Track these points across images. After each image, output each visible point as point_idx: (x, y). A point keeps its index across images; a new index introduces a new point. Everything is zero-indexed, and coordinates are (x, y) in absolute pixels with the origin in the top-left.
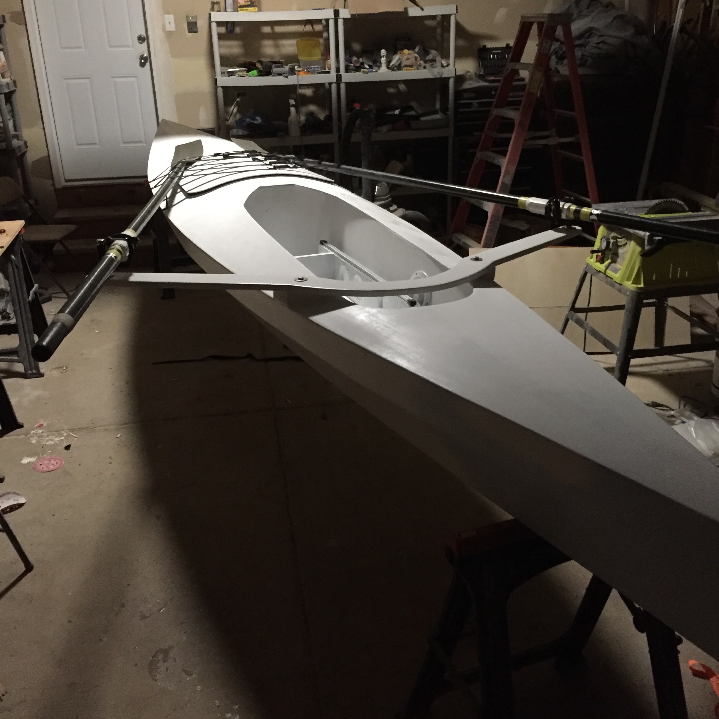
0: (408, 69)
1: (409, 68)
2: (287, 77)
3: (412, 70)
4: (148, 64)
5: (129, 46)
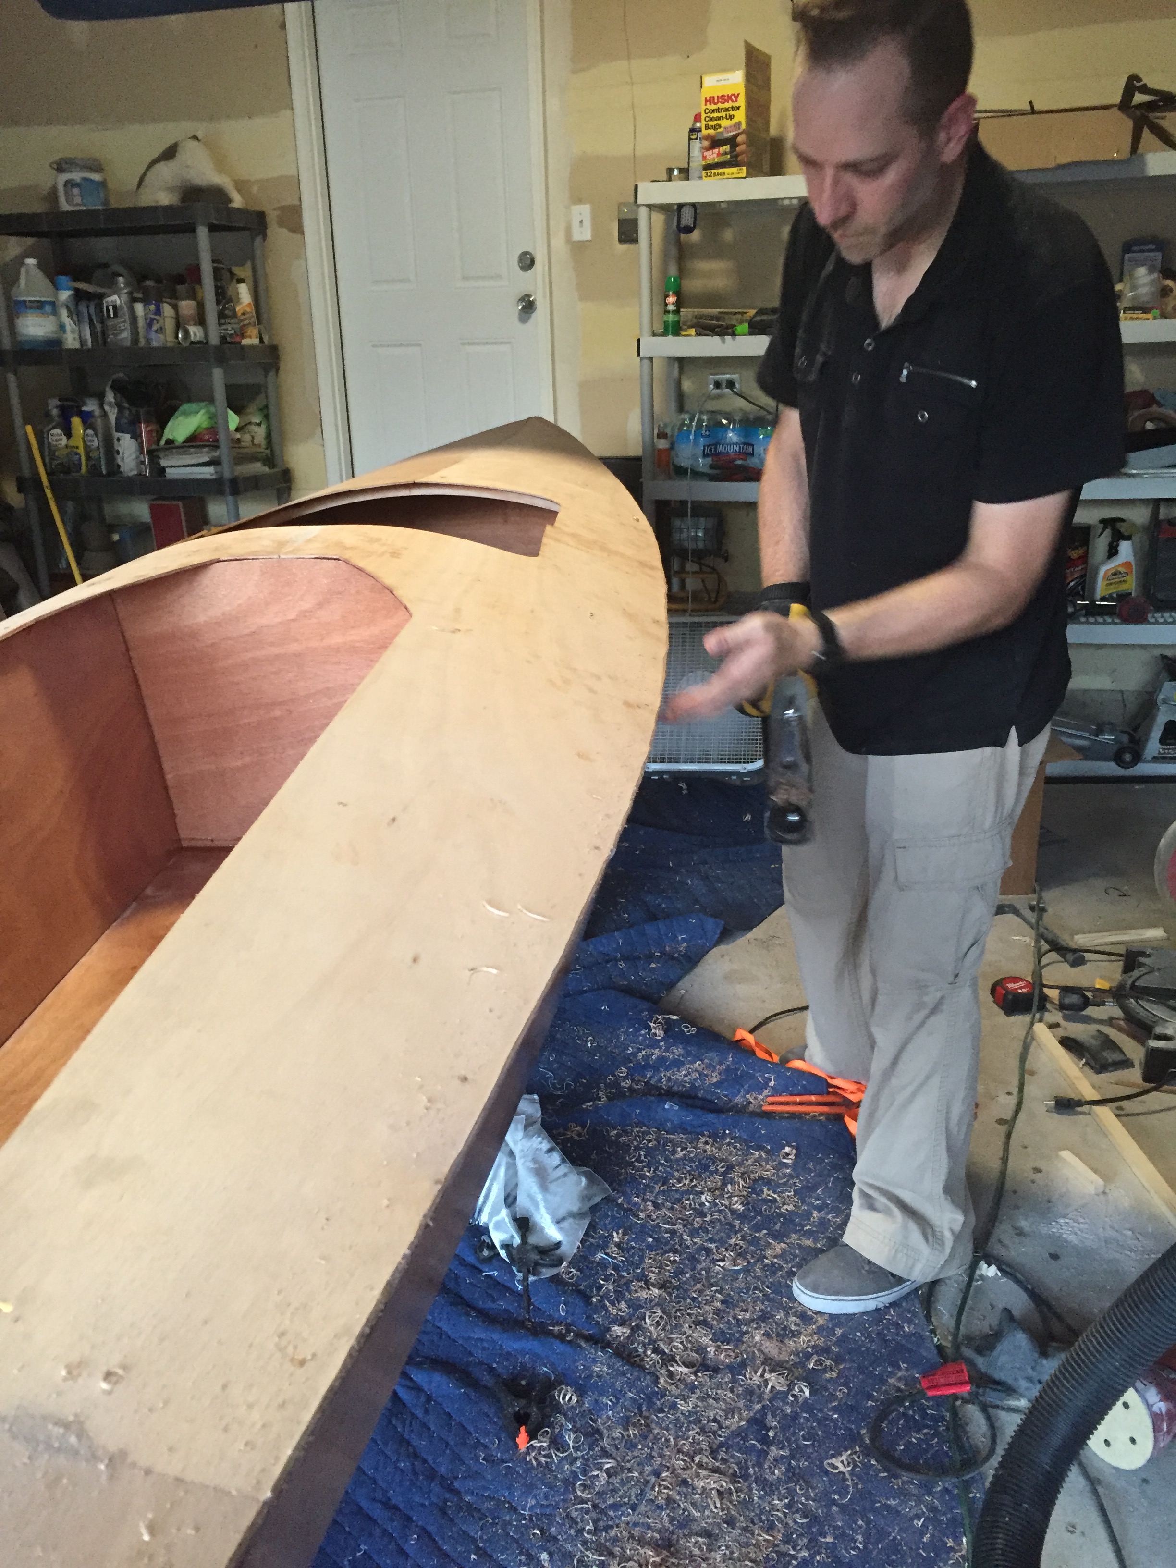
3: (1149, 318)
5: (499, 277)
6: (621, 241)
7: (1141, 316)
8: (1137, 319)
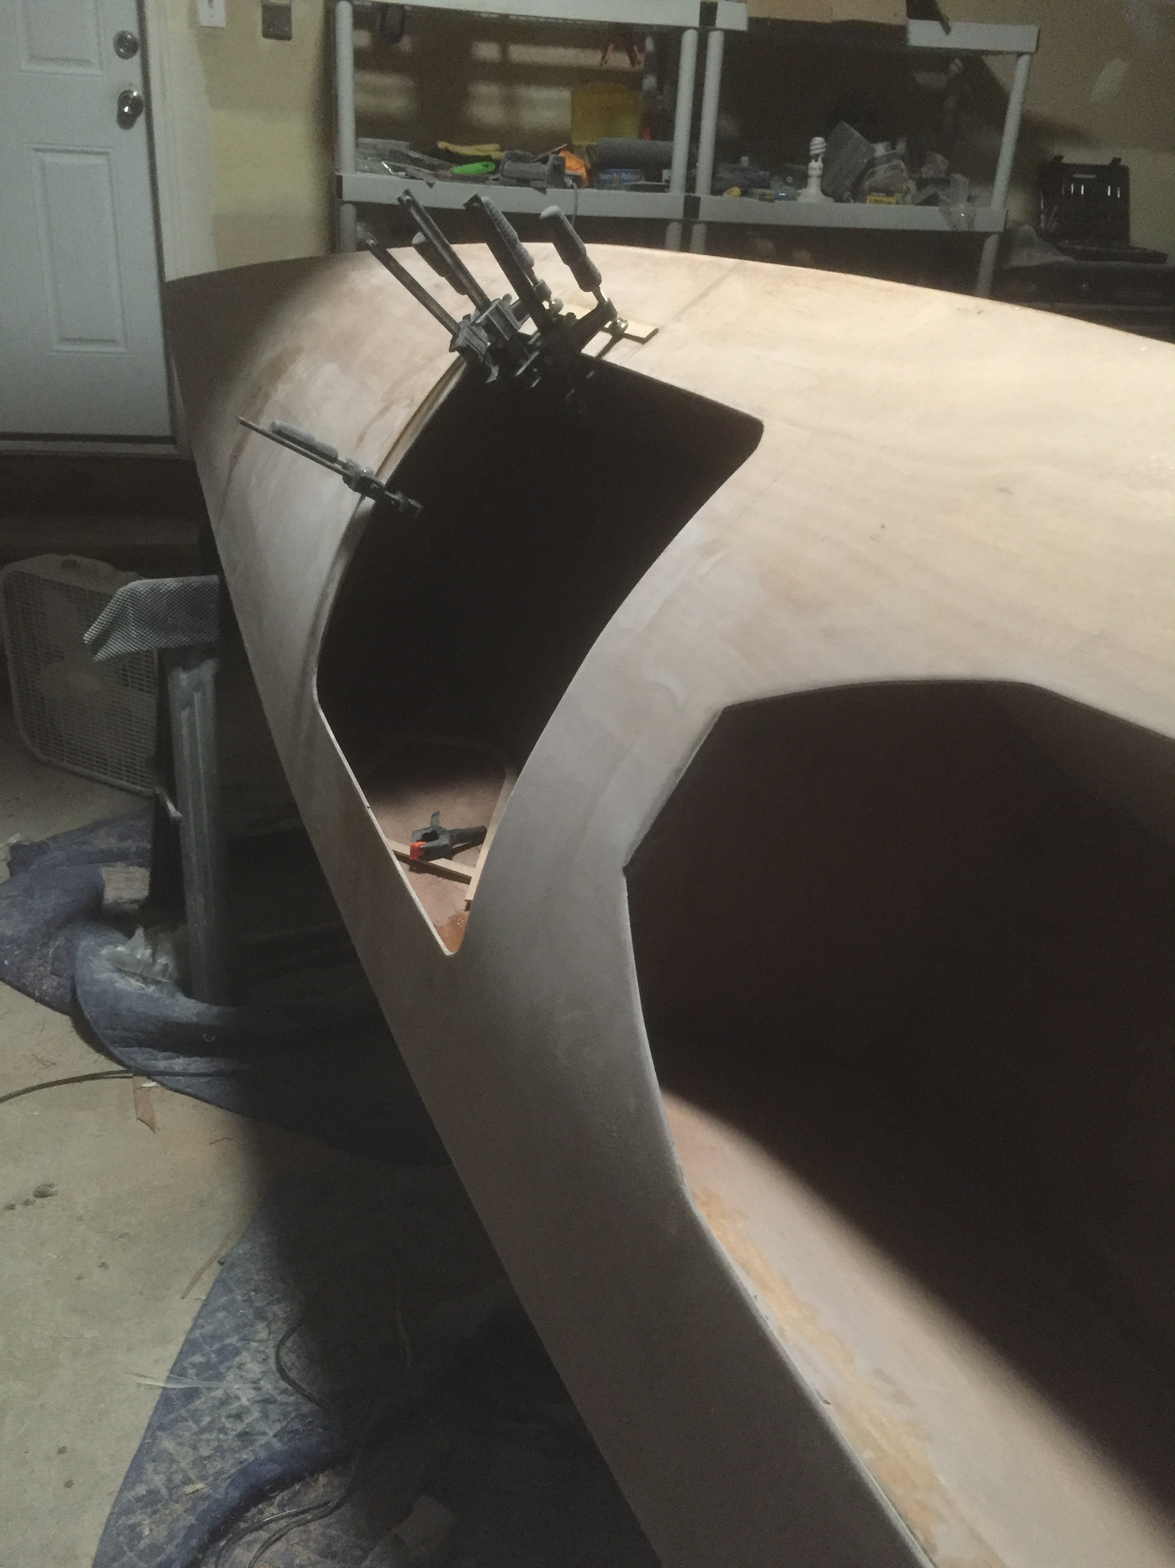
0: (878, 198)
1: (882, 197)
2: (543, 190)
3: (890, 203)
4: (141, 120)
5: (88, 63)
6: (266, 35)
7: (884, 199)
8: (881, 202)
